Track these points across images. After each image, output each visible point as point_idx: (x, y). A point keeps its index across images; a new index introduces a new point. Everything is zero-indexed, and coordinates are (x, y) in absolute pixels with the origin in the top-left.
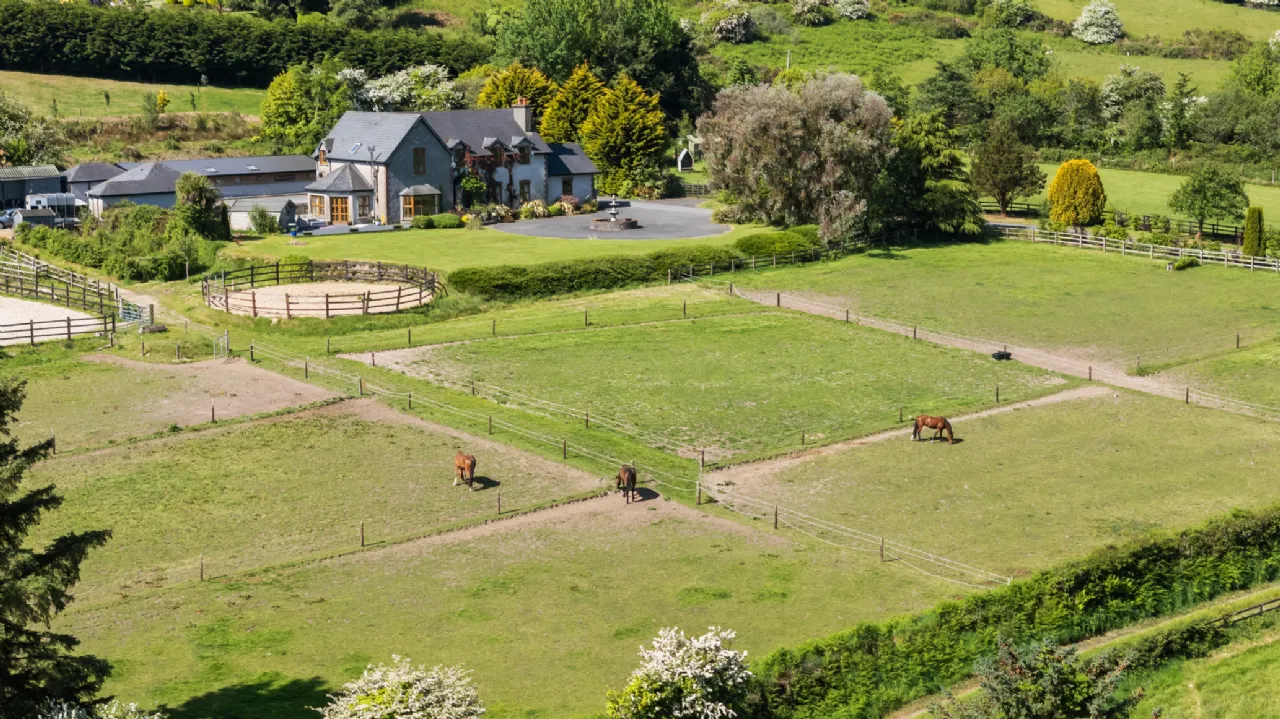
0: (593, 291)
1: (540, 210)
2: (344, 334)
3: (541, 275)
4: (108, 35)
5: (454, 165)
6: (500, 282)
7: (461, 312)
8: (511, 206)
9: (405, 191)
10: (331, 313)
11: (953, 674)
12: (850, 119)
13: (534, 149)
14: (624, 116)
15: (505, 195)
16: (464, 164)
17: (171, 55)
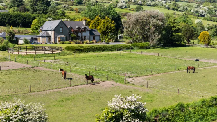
0: (99, 52)
1: (88, 42)
2: (39, 57)
3: (87, 48)
4: (2, 17)
5: (69, 31)
6: (77, 49)
7: (68, 54)
8: (82, 41)
9: (58, 36)
10: (36, 53)
11: (208, 119)
12: (157, 18)
13: (87, 29)
14: (106, 24)
15: (80, 39)
16: (71, 32)
17: (15, 21)
